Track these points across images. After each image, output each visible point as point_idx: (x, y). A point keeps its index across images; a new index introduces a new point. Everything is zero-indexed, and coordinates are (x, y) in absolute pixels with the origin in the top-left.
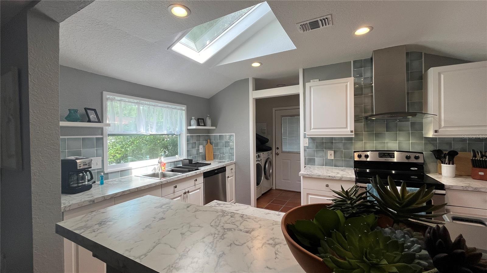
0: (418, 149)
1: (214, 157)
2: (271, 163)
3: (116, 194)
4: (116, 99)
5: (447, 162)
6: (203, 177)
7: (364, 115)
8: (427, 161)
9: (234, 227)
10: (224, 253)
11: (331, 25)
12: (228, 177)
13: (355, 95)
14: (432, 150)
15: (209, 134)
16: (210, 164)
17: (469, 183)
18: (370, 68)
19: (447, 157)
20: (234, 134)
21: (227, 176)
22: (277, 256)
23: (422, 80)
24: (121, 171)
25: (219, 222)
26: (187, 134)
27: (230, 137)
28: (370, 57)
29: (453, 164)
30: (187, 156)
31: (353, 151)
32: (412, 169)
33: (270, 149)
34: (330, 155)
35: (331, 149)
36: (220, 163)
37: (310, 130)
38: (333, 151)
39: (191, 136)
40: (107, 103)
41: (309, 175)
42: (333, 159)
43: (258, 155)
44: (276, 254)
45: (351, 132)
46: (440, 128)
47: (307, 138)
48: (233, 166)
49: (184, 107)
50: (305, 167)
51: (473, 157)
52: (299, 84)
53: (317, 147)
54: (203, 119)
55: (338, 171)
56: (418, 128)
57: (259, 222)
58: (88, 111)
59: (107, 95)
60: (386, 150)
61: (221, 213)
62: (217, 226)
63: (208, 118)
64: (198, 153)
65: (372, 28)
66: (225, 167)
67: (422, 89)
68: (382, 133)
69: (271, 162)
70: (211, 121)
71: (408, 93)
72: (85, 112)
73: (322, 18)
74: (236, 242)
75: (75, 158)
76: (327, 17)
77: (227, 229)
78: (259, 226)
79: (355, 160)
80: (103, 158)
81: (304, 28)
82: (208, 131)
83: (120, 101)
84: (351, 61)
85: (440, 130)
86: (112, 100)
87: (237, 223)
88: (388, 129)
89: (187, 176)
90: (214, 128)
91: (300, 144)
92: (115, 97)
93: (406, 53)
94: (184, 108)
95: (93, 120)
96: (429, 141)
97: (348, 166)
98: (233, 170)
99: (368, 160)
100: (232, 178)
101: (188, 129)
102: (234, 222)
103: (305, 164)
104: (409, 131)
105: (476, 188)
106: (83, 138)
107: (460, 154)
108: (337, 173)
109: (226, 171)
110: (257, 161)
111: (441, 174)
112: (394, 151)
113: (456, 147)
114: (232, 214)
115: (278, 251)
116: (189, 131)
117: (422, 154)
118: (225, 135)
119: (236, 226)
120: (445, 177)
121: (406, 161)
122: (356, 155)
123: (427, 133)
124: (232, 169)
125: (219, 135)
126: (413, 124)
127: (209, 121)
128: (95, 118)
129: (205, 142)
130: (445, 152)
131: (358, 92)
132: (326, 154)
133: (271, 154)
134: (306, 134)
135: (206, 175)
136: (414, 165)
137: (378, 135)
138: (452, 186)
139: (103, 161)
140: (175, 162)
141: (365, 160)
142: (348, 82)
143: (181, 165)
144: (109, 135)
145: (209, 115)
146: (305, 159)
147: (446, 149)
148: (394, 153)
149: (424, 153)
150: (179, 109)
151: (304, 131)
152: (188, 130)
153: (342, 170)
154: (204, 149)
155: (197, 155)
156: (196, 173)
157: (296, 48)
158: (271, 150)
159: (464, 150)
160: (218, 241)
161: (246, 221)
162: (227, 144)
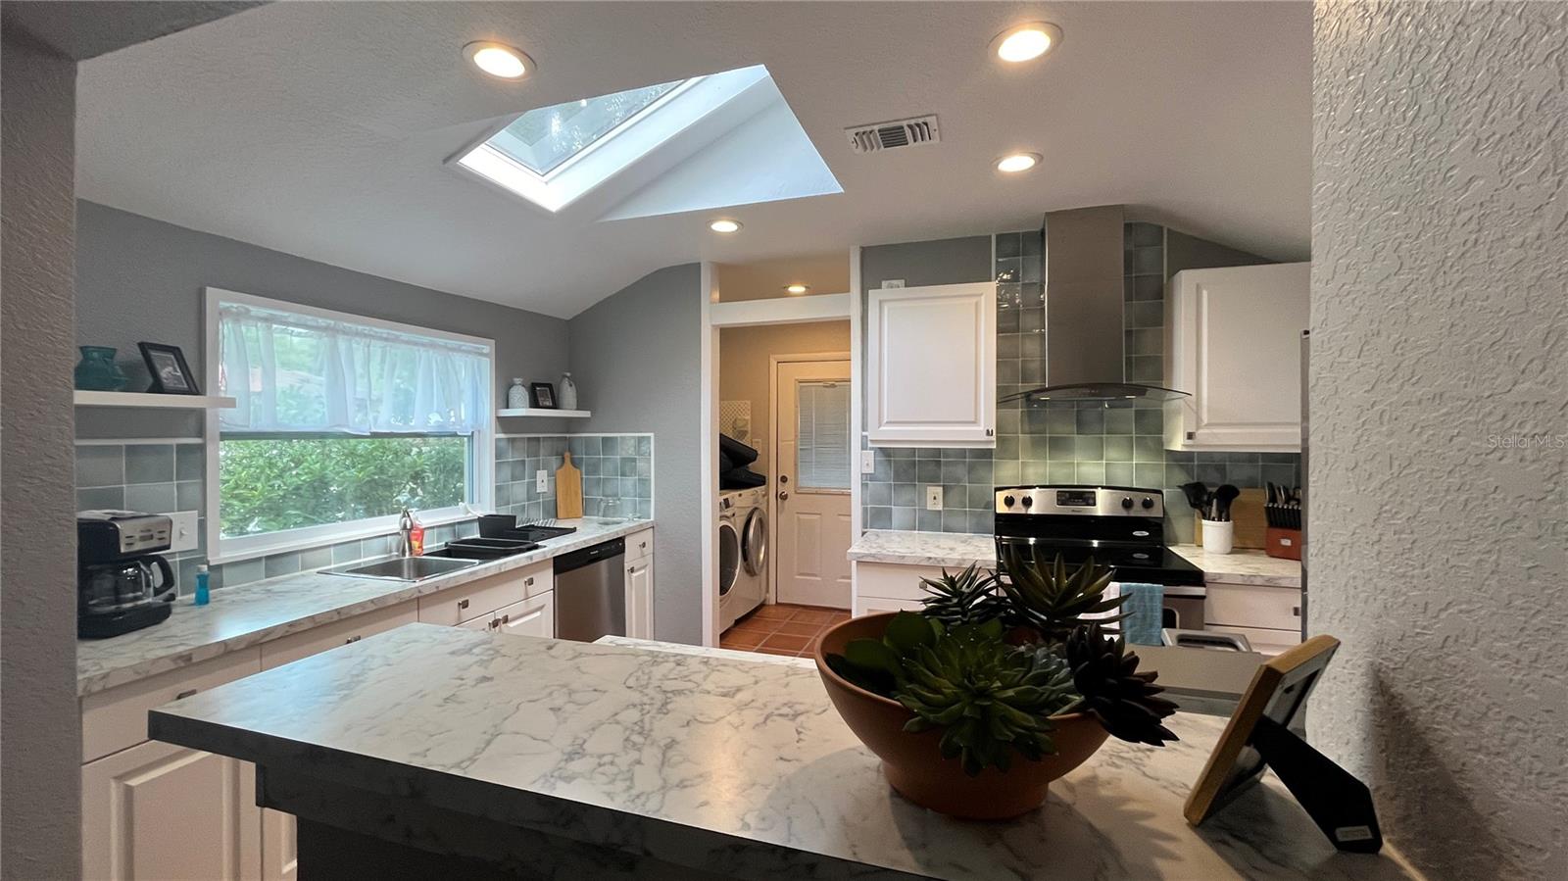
0: (1150, 480)
1: (587, 508)
2: (762, 525)
3: (267, 632)
4: (252, 313)
5: (1214, 514)
6: (552, 570)
7: (1022, 387)
8: (1172, 513)
9: (690, 685)
10: (673, 741)
11: (936, 141)
12: (632, 570)
13: (999, 331)
14: (1182, 485)
15: (568, 432)
16: (574, 530)
17: (1258, 566)
18: (1039, 256)
19: (1215, 501)
20: (652, 435)
21: (627, 567)
22: (802, 736)
23: (1162, 298)
24: (268, 558)
25: (646, 677)
26: (496, 433)
27: (639, 443)
28: (1038, 229)
29: (1227, 520)
30: (496, 506)
31: (994, 486)
32: (1136, 533)
33: (760, 481)
34: (934, 497)
35: (934, 480)
36: (607, 527)
37: (880, 426)
38: (939, 486)
39: (508, 439)
40: (220, 326)
41: (873, 556)
42: (941, 509)
43: (726, 500)
44: (799, 733)
45: (988, 433)
46: (1198, 428)
47: (871, 449)
48: (648, 536)
49: (488, 347)
50: (863, 533)
51: (1270, 501)
52: (849, 291)
53: (897, 477)
54: (549, 386)
55: (951, 543)
56: (1150, 428)
57: (753, 672)
58: (153, 354)
59: (217, 299)
60: (1076, 484)
61: (649, 659)
62: (646, 686)
63: (566, 381)
64: (532, 494)
65: (1040, 158)
66: (621, 540)
67: (1161, 325)
68: (1065, 438)
69: (764, 521)
70: (577, 391)
71: (1129, 333)
72: (140, 357)
73: (913, 122)
74: (699, 718)
75: (111, 516)
76: (928, 120)
77: (672, 692)
78: (753, 679)
79: (998, 511)
80: (203, 513)
81: (866, 142)
82: (569, 424)
83: (265, 320)
84: (990, 237)
85: (1201, 431)
86: (238, 317)
87: (694, 677)
88: (1081, 426)
89: (503, 571)
90: (586, 414)
91: (850, 464)
92: (251, 308)
93: (1126, 225)
94: (486, 349)
95: (172, 385)
96: (1176, 461)
97: (979, 530)
98: (649, 549)
99: (1033, 510)
100: (645, 573)
101: (498, 418)
102: (686, 677)
103: (865, 526)
104: (1131, 433)
105: (1270, 579)
106: (129, 448)
107: (1244, 496)
108: (951, 549)
109: (624, 552)
110: (722, 518)
111: (1202, 546)
112: (1096, 487)
113: (1235, 476)
114: (678, 658)
115: (803, 728)
116: (505, 424)
117: (1160, 496)
118: (621, 437)
119: (695, 685)
120: (1211, 553)
121: (1123, 513)
122: (1001, 496)
123: (1170, 441)
124: (644, 545)
125: (603, 438)
126: (1140, 415)
127: (568, 393)
128: (177, 378)
129: (554, 461)
130: (1210, 489)
131: (1009, 324)
132: (923, 496)
133: (764, 496)
134: (866, 437)
135: (563, 564)
136: (1141, 522)
137: (1057, 445)
138: (1221, 575)
139: (202, 526)
140: (452, 525)
141: (1023, 511)
142: (982, 294)
143: (477, 536)
144: (224, 436)
145: (568, 374)
146: (865, 510)
147: (1213, 481)
148: (1094, 493)
149: (1164, 491)
150: (469, 352)
151: (863, 430)
152: (500, 419)
153: (962, 542)
154: (553, 484)
155: (529, 500)
156: (531, 558)
157: (842, 191)
158: (764, 484)
159: (1252, 484)
160: (654, 717)
161: (718, 671)
162: (628, 466)
